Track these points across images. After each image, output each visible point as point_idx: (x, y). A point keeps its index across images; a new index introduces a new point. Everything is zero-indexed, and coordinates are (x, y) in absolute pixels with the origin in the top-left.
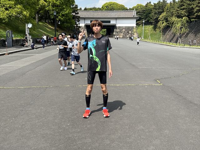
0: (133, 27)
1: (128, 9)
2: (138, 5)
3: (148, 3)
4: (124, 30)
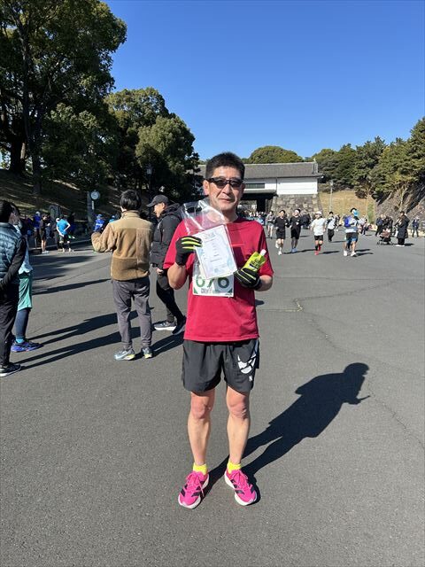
0: (310, 197)
1: (304, 159)
2: (324, 150)
3: (344, 147)
4: (292, 202)
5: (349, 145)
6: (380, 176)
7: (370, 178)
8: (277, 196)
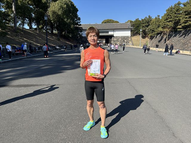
4: (120, 39)
5: (138, 19)
6: (151, 30)
7: (147, 31)
8: (114, 37)
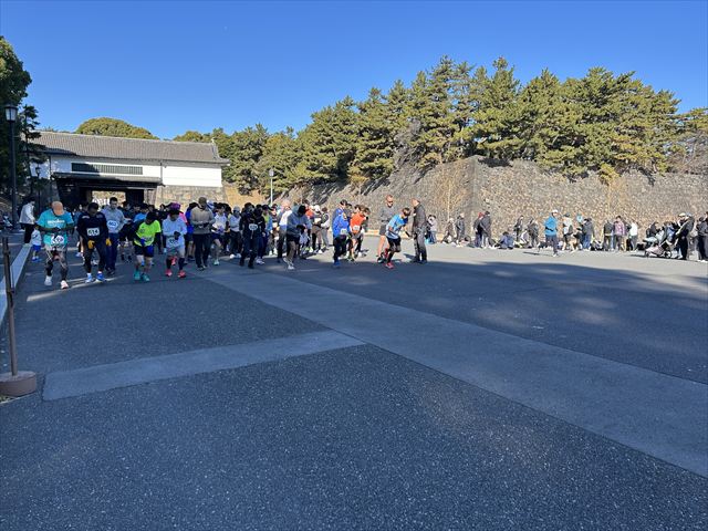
2: (189, 133)
3: (215, 131)
5: (221, 129)
8: (163, 186)
